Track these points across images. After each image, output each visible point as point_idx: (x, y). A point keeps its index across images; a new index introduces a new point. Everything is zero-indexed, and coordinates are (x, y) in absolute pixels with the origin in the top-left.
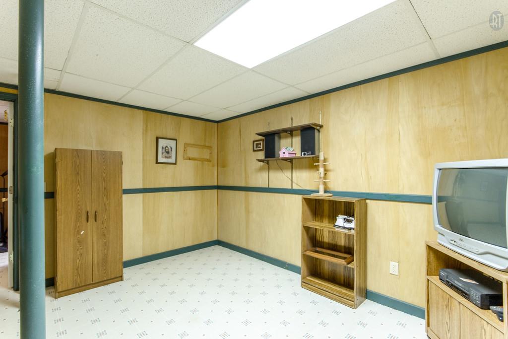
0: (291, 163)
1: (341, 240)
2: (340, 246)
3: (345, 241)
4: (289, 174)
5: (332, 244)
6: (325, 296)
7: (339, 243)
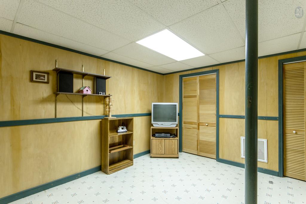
0: (83, 98)
1: (116, 140)
2: (116, 143)
3: (118, 139)
4: (80, 106)
5: (112, 144)
6: (122, 169)
7: (116, 142)
